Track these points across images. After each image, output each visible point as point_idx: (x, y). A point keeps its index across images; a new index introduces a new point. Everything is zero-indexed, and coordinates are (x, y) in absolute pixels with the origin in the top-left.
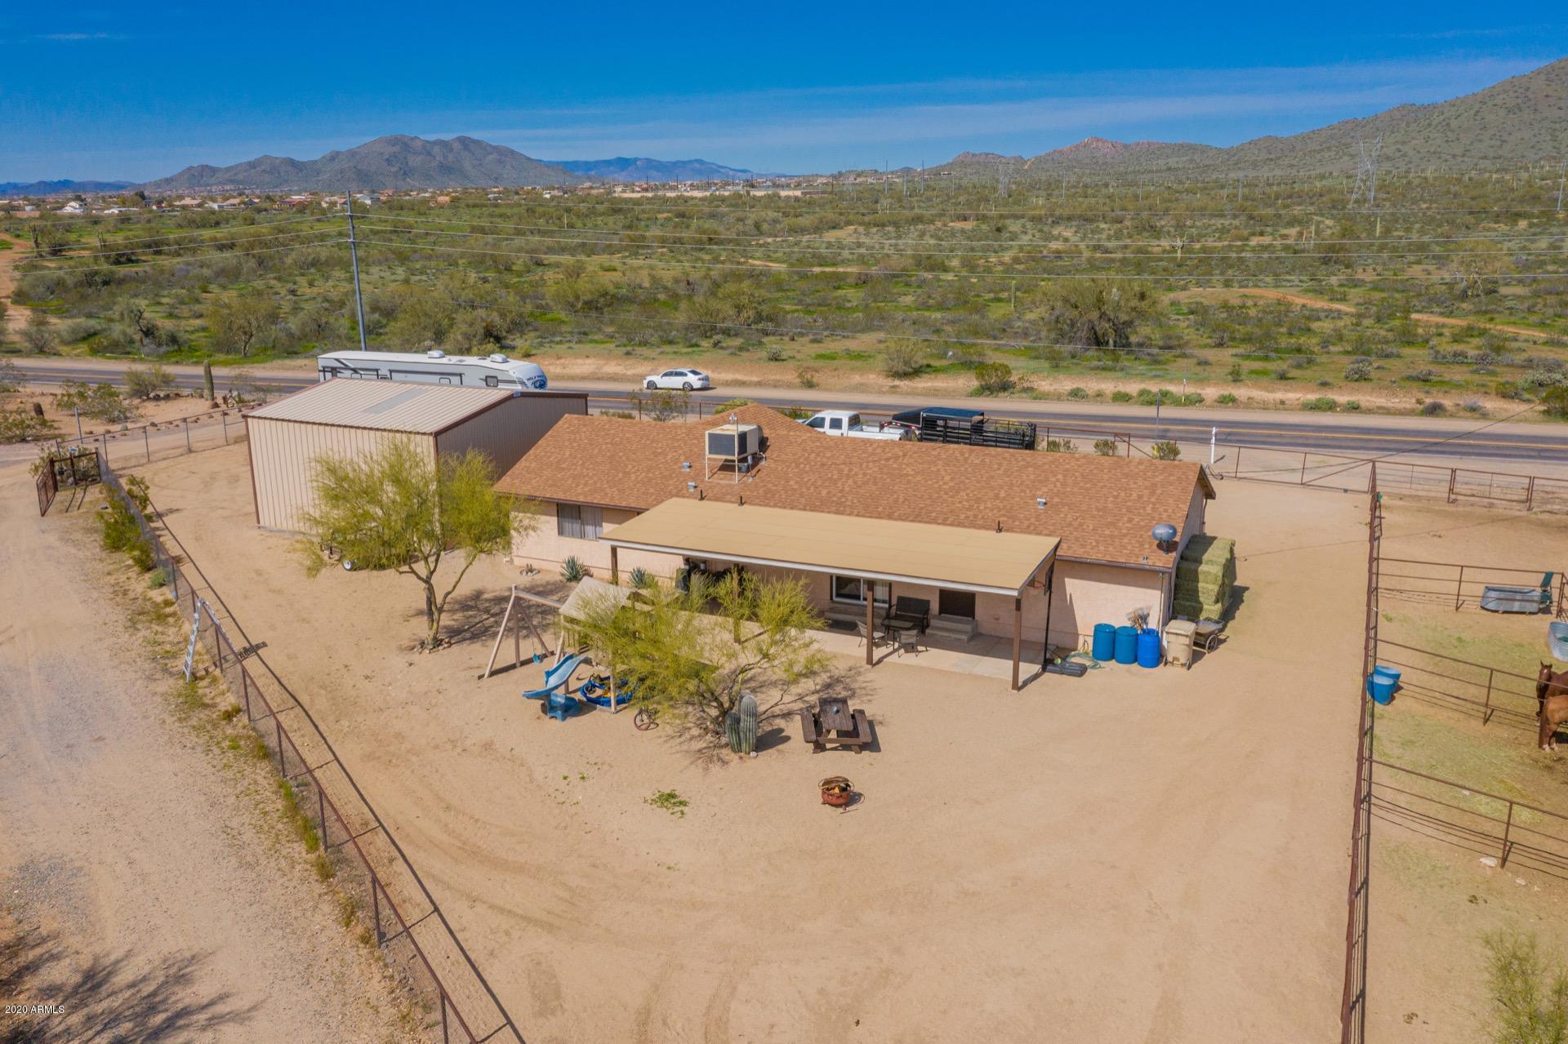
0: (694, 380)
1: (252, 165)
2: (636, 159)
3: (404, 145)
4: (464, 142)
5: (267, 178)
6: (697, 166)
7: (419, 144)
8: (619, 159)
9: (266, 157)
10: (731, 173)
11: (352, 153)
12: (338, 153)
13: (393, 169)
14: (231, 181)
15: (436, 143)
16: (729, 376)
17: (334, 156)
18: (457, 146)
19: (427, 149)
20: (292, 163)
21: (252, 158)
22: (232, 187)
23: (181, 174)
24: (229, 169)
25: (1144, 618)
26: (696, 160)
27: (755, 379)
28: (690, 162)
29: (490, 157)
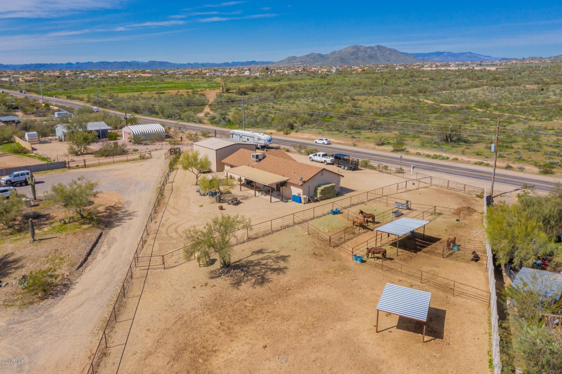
0: (325, 142)
1: (308, 56)
2: (443, 53)
3: (357, 48)
4: (379, 47)
5: (312, 60)
6: (469, 54)
7: (363, 48)
8: (437, 52)
9: (313, 53)
10: (483, 57)
11: (340, 51)
12: (335, 52)
13: (353, 57)
14: (301, 61)
15: (369, 48)
16: (337, 141)
17: (334, 53)
18: (376, 48)
19: (366, 50)
20: (320, 55)
21: (308, 54)
22: (301, 63)
23: (286, 59)
24: (300, 57)
25: (300, 194)
26: (469, 52)
27: (343, 143)
28: (466, 53)
29: (387, 52)
